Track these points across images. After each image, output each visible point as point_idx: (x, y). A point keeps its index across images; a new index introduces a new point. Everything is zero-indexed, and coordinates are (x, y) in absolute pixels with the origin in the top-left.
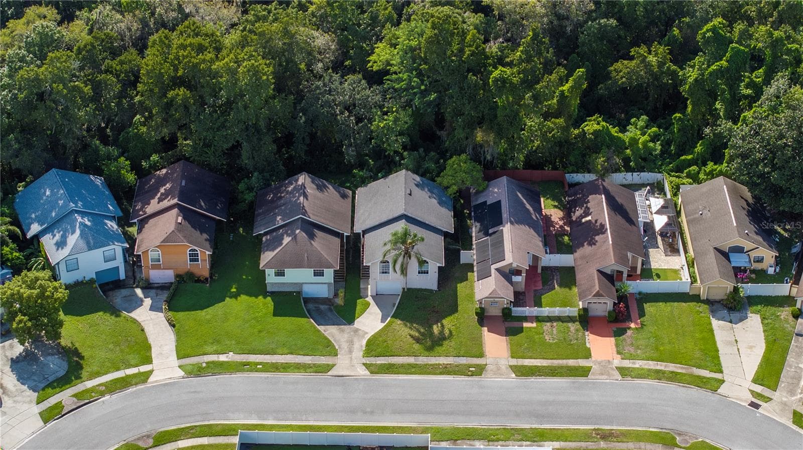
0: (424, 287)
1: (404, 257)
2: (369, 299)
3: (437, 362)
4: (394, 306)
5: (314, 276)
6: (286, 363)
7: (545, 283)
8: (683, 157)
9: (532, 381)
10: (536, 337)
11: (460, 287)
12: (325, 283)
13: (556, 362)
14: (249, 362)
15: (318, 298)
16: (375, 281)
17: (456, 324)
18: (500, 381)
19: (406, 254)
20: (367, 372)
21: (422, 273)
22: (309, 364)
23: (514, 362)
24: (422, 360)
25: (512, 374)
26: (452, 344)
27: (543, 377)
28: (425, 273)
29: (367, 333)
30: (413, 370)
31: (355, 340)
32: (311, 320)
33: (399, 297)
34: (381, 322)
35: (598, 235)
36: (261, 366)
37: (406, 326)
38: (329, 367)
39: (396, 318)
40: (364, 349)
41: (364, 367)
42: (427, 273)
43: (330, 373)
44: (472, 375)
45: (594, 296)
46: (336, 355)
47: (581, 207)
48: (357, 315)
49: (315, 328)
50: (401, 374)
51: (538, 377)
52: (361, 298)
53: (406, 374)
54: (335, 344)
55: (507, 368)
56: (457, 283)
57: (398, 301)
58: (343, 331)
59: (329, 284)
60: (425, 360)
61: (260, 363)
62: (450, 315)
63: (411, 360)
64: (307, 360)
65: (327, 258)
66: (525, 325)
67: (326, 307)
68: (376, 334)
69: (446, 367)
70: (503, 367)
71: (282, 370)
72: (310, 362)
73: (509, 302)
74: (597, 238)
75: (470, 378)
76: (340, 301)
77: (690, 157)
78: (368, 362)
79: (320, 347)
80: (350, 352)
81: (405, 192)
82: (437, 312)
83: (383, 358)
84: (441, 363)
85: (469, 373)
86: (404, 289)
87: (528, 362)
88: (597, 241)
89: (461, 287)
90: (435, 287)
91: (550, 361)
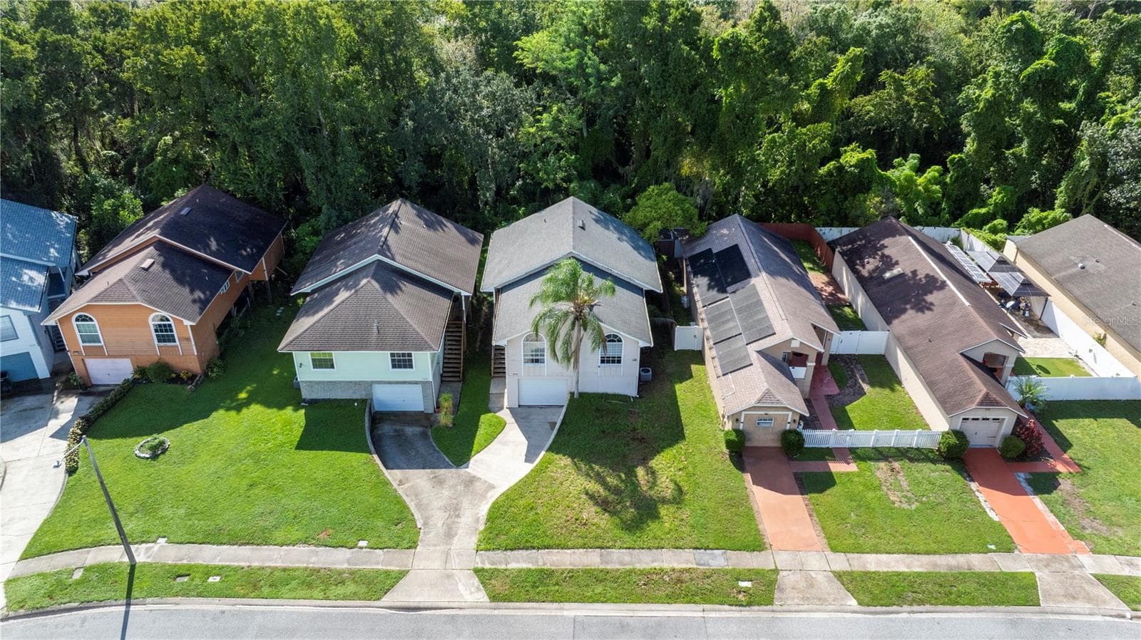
0: (610, 391)
1: (573, 324)
2: (505, 414)
3: (656, 565)
4: (553, 428)
5: (394, 366)
6: (284, 570)
7: (841, 382)
8: (975, 211)
9: (905, 621)
10: (870, 495)
11: (680, 388)
12: (416, 383)
13: (944, 563)
14: (190, 567)
15: (405, 413)
16: (516, 378)
17: (685, 468)
18: (825, 620)
19: (576, 318)
20: (482, 597)
21: (608, 362)
22: (340, 573)
23: (840, 562)
24: (620, 559)
25: (851, 600)
26: (686, 513)
27: (928, 607)
28: (613, 362)
29: (492, 487)
30: (599, 589)
31: (465, 503)
32: (376, 457)
33: (564, 410)
34: (526, 461)
35: (931, 292)
36: (218, 579)
37: (579, 469)
38: (389, 581)
39: (557, 453)
40: (482, 528)
41: (476, 581)
42: (619, 362)
43: (387, 600)
44: (749, 604)
45: (981, 403)
46: (413, 545)
47: (873, 255)
48: (475, 447)
49: (379, 474)
50: (569, 601)
51: (915, 608)
52: (489, 411)
53: (583, 600)
54: (417, 516)
55: (830, 581)
56: (672, 383)
57: (561, 417)
58: (440, 482)
59: (424, 384)
60: (627, 559)
61: (219, 570)
62: (670, 445)
63: (591, 559)
64: (339, 559)
65: (418, 330)
66: (836, 467)
67: (418, 429)
68: (512, 489)
69: (680, 581)
70: (820, 578)
71: (266, 590)
72: (345, 566)
73: (797, 418)
74: (929, 298)
75: (746, 613)
76: (445, 419)
77: (983, 211)
78: (487, 566)
79: (380, 523)
80: (449, 535)
81: (574, 225)
82: (642, 440)
83: (524, 553)
84: (666, 566)
85: (740, 597)
86: (572, 394)
87: (874, 563)
88: (932, 304)
89: (682, 390)
90: (632, 391)
91: (925, 559)
